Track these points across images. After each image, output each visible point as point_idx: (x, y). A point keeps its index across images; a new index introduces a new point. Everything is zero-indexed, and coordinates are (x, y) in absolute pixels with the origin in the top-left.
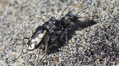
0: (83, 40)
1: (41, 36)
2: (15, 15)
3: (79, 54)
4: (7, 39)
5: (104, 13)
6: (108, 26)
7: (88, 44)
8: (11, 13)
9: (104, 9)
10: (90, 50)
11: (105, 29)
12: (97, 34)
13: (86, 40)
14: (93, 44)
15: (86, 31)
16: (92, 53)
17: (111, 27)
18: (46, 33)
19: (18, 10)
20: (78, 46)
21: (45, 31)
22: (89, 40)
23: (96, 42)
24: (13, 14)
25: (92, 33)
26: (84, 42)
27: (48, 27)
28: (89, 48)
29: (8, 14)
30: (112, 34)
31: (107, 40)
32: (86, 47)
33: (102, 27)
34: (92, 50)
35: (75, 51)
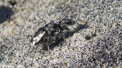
0: (87, 49)
1: (41, 35)
2: (33, 29)
3: (83, 60)
4: (26, 47)
5: (104, 28)
6: (108, 38)
7: (91, 52)
8: (30, 27)
9: (105, 25)
10: (92, 57)
11: (105, 40)
12: (98, 44)
13: (90, 49)
14: (95, 52)
15: (90, 42)
16: (94, 60)
17: (110, 39)
18: (45, 33)
19: (35, 25)
20: (83, 54)
21: (44, 32)
22: (92, 49)
23: (97, 51)
24: (32, 28)
25: (94, 44)
26: (88, 51)
27: (47, 29)
28: (92, 56)
29: (28, 28)
30: (111, 45)
31: (106, 50)
32: (89, 54)
33: (103, 39)
34: (94, 57)
35: (81, 58)
